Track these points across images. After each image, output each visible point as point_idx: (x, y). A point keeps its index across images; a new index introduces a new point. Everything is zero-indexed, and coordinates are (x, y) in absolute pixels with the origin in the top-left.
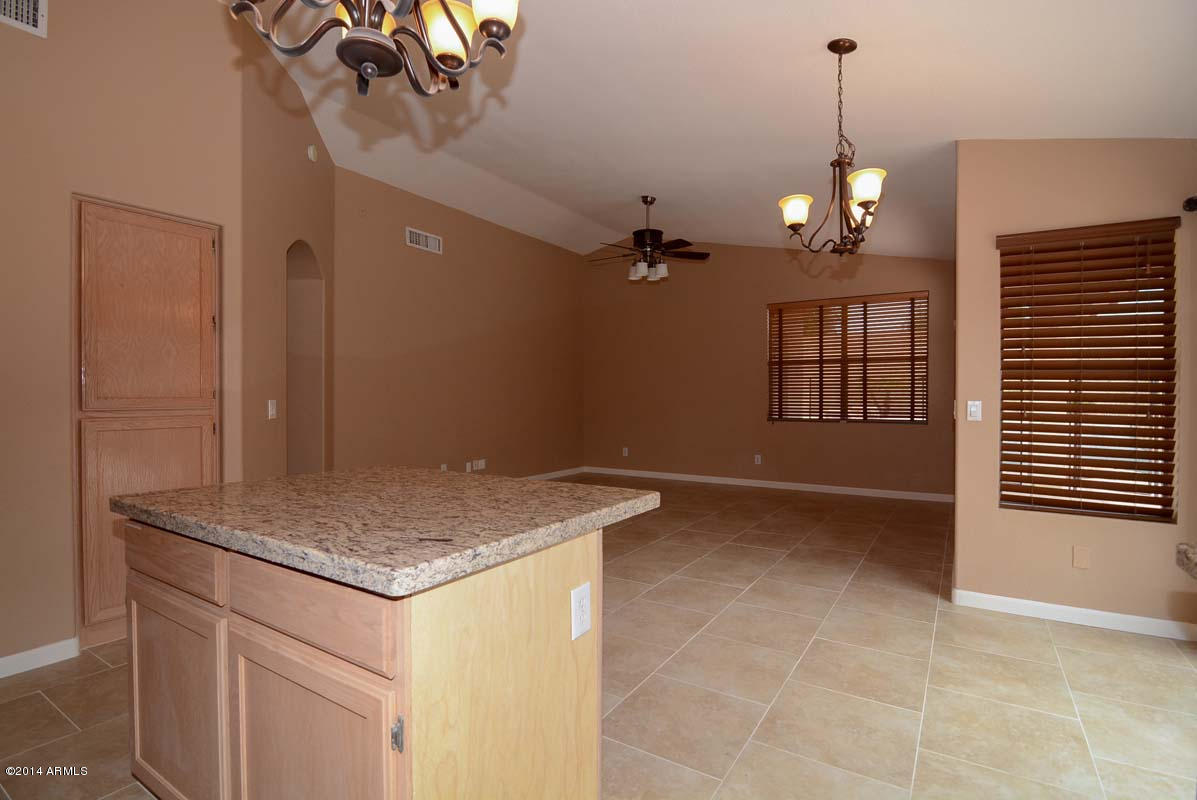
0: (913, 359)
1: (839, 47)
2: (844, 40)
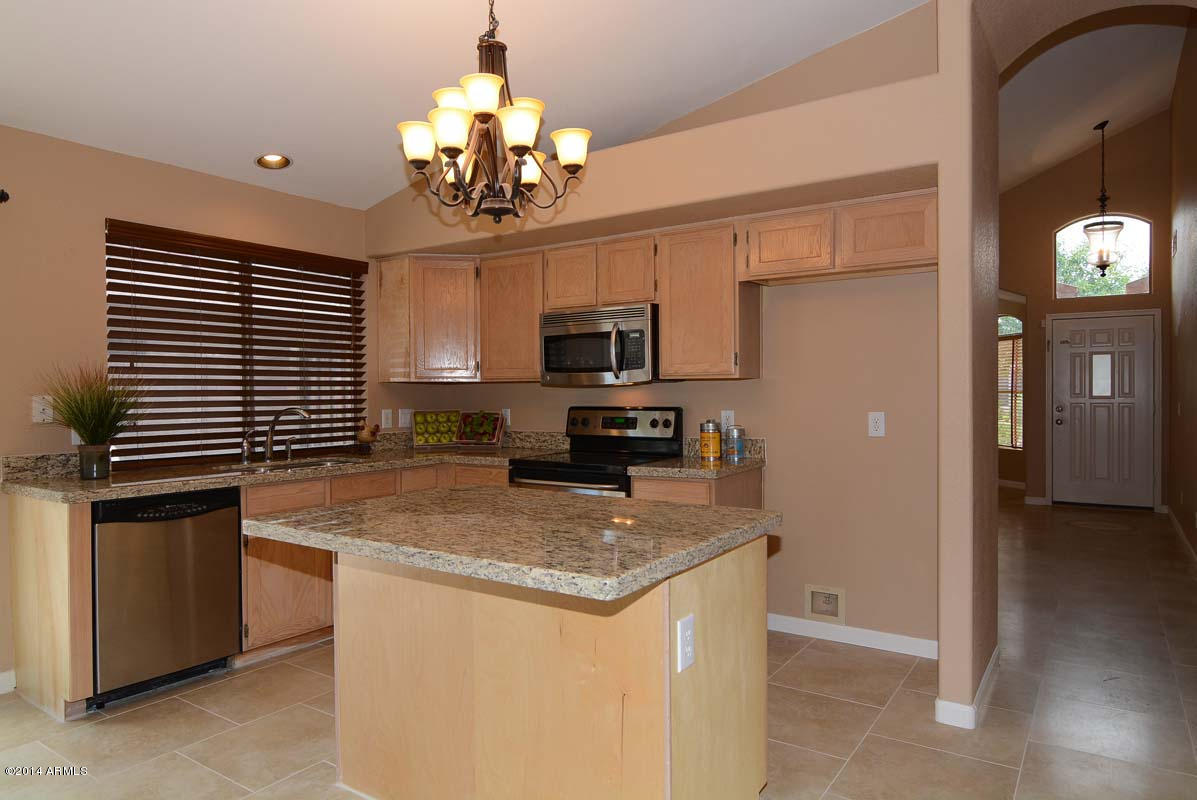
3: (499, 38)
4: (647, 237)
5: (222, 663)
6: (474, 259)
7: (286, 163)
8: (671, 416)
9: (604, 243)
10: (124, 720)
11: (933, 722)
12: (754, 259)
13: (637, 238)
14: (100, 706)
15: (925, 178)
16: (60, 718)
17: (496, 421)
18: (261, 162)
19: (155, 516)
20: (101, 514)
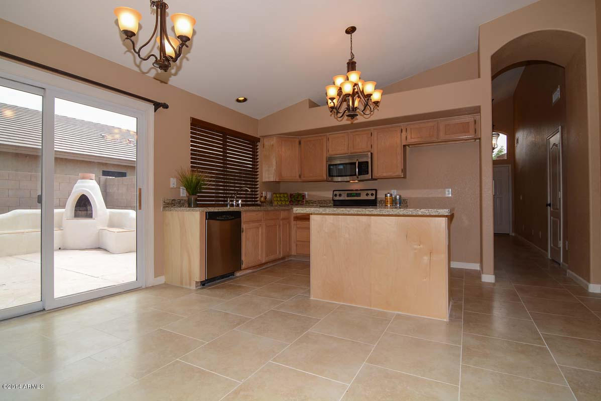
3: (355, 60)
4: (369, 130)
5: (233, 274)
6: (298, 138)
7: (245, 100)
8: (374, 192)
9: (351, 132)
10: (218, 288)
11: (481, 281)
12: (409, 137)
13: (365, 130)
14: (203, 285)
15: (477, 110)
16: (193, 287)
17: (304, 196)
18: (238, 101)
19: (221, 219)
20: (207, 217)
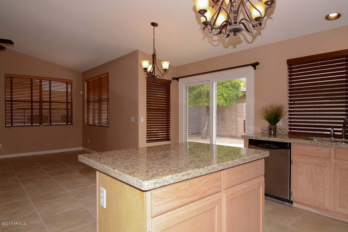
0: (67, 103)
1: (154, 24)
2: (156, 23)
7: (339, 16)
18: (327, 18)
19: (264, 147)
